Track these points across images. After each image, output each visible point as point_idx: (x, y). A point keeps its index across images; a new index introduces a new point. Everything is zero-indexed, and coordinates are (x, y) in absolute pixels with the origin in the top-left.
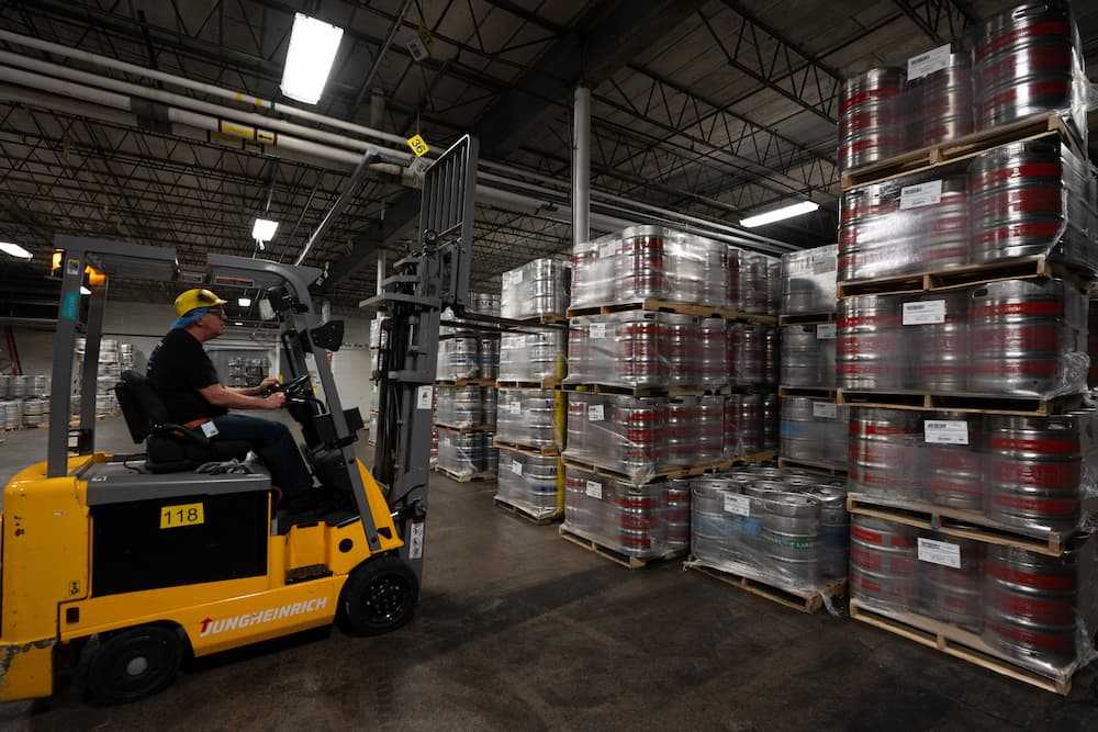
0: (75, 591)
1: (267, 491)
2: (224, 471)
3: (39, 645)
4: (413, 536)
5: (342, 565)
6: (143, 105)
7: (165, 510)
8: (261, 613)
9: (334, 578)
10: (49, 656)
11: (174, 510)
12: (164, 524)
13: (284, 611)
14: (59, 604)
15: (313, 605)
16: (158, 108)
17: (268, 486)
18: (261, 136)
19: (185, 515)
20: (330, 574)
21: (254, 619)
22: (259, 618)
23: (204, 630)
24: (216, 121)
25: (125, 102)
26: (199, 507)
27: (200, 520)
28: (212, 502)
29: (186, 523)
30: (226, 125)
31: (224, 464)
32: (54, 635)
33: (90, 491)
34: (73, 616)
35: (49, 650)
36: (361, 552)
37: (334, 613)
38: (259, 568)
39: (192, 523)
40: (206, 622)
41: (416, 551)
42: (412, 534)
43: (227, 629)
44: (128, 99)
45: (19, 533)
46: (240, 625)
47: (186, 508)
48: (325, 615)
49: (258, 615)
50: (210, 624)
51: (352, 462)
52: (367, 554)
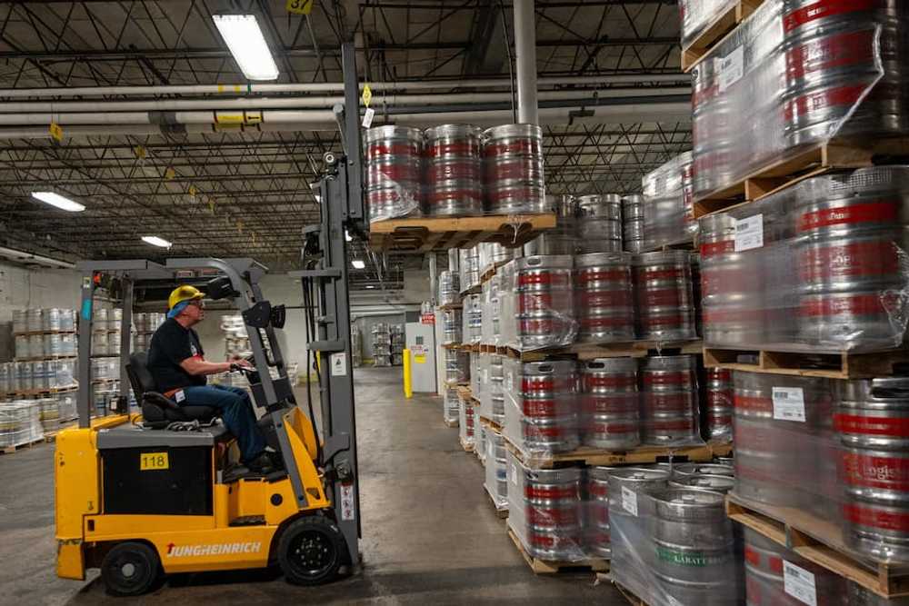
0: (91, 508)
1: (212, 447)
2: (185, 428)
3: (74, 541)
4: (343, 499)
5: (275, 516)
6: (158, 115)
7: (143, 456)
8: (209, 546)
9: (267, 527)
10: (79, 551)
11: (149, 456)
12: (143, 467)
13: (227, 549)
14: (84, 516)
15: (249, 548)
16: (167, 115)
17: (211, 443)
18: (250, 118)
19: (156, 461)
20: (264, 523)
21: (203, 551)
22: (208, 550)
23: (169, 552)
24: (212, 114)
25: (144, 117)
26: (165, 455)
27: (166, 466)
28: (175, 453)
29: (156, 467)
30: (220, 115)
31: (186, 423)
32: (81, 537)
33: (99, 438)
34: (91, 525)
35: (78, 546)
36: (290, 507)
37: (266, 557)
38: (207, 509)
39: (161, 468)
40: (171, 546)
41: (348, 513)
42: (342, 496)
43: (185, 554)
44: (146, 114)
45: (62, 464)
46: (195, 554)
47: (156, 455)
48: (257, 558)
49: (207, 548)
50: (173, 549)
51: (280, 426)
52: (296, 511)
